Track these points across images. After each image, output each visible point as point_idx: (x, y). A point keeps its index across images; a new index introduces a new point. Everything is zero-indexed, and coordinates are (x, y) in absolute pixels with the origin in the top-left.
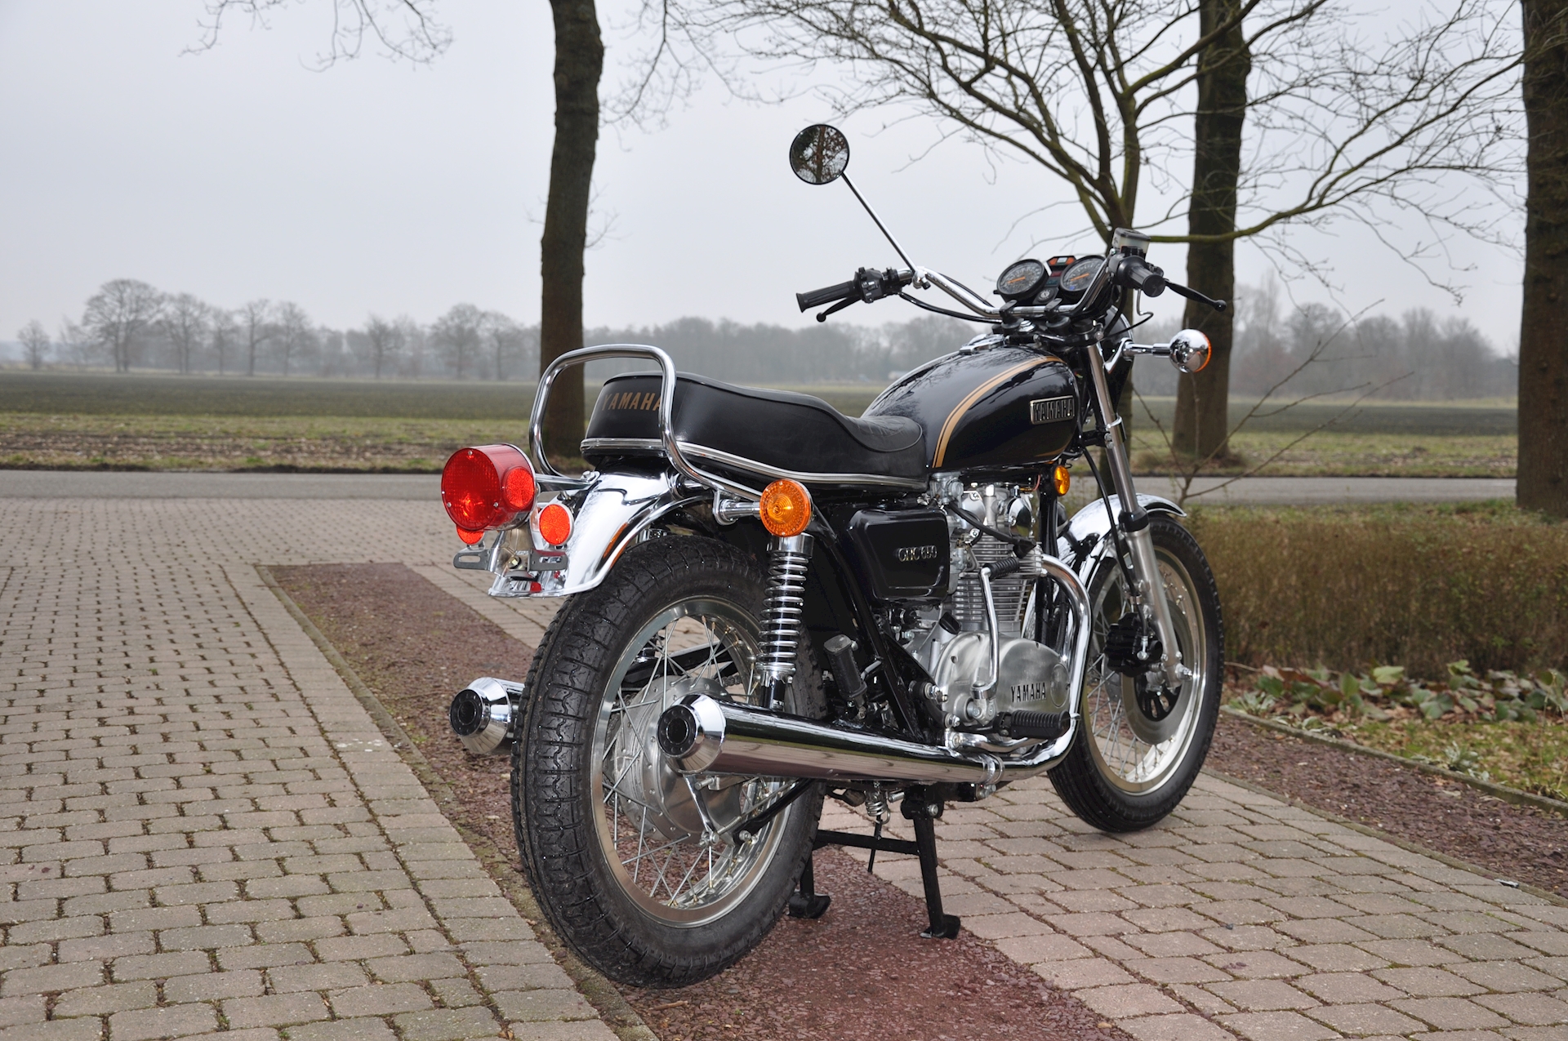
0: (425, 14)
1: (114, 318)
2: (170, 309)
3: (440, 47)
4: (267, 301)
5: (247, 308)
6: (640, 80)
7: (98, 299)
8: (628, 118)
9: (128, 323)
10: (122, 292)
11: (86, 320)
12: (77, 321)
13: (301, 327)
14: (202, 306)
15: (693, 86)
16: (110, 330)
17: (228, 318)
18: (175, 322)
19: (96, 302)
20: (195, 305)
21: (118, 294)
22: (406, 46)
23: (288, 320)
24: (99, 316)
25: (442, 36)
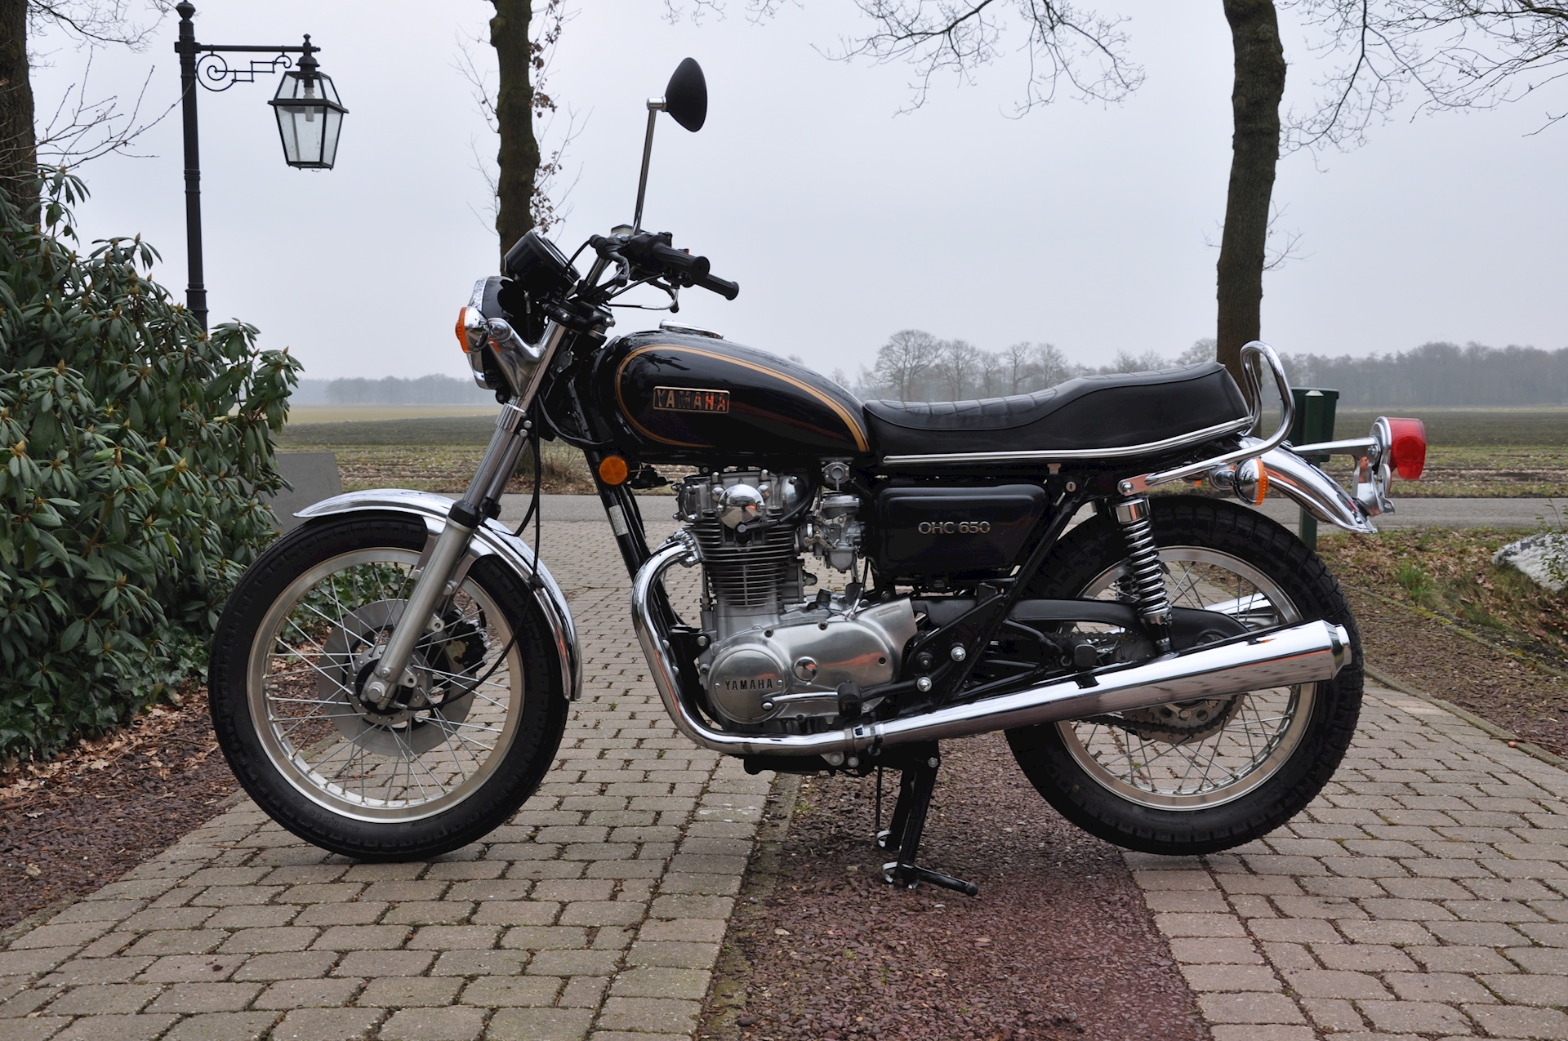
0: (1117, 55)
1: (900, 365)
2: (946, 354)
3: (1133, 86)
4: (1027, 343)
5: (1011, 351)
6: (1337, 99)
7: (888, 348)
8: (1324, 138)
9: (912, 368)
10: (907, 342)
11: (878, 367)
12: (871, 368)
13: (1058, 366)
14: (973, 349)
15: (1394, 99)
16: (898, 375)
17: (994, 360)
18: (951, 365)
19: (886, 351)
20: (967, 350)
21: (904, 343)
22: (1099, 88)
23: (1046, 361)
24: (889, 363)
25: (1134, 75)
